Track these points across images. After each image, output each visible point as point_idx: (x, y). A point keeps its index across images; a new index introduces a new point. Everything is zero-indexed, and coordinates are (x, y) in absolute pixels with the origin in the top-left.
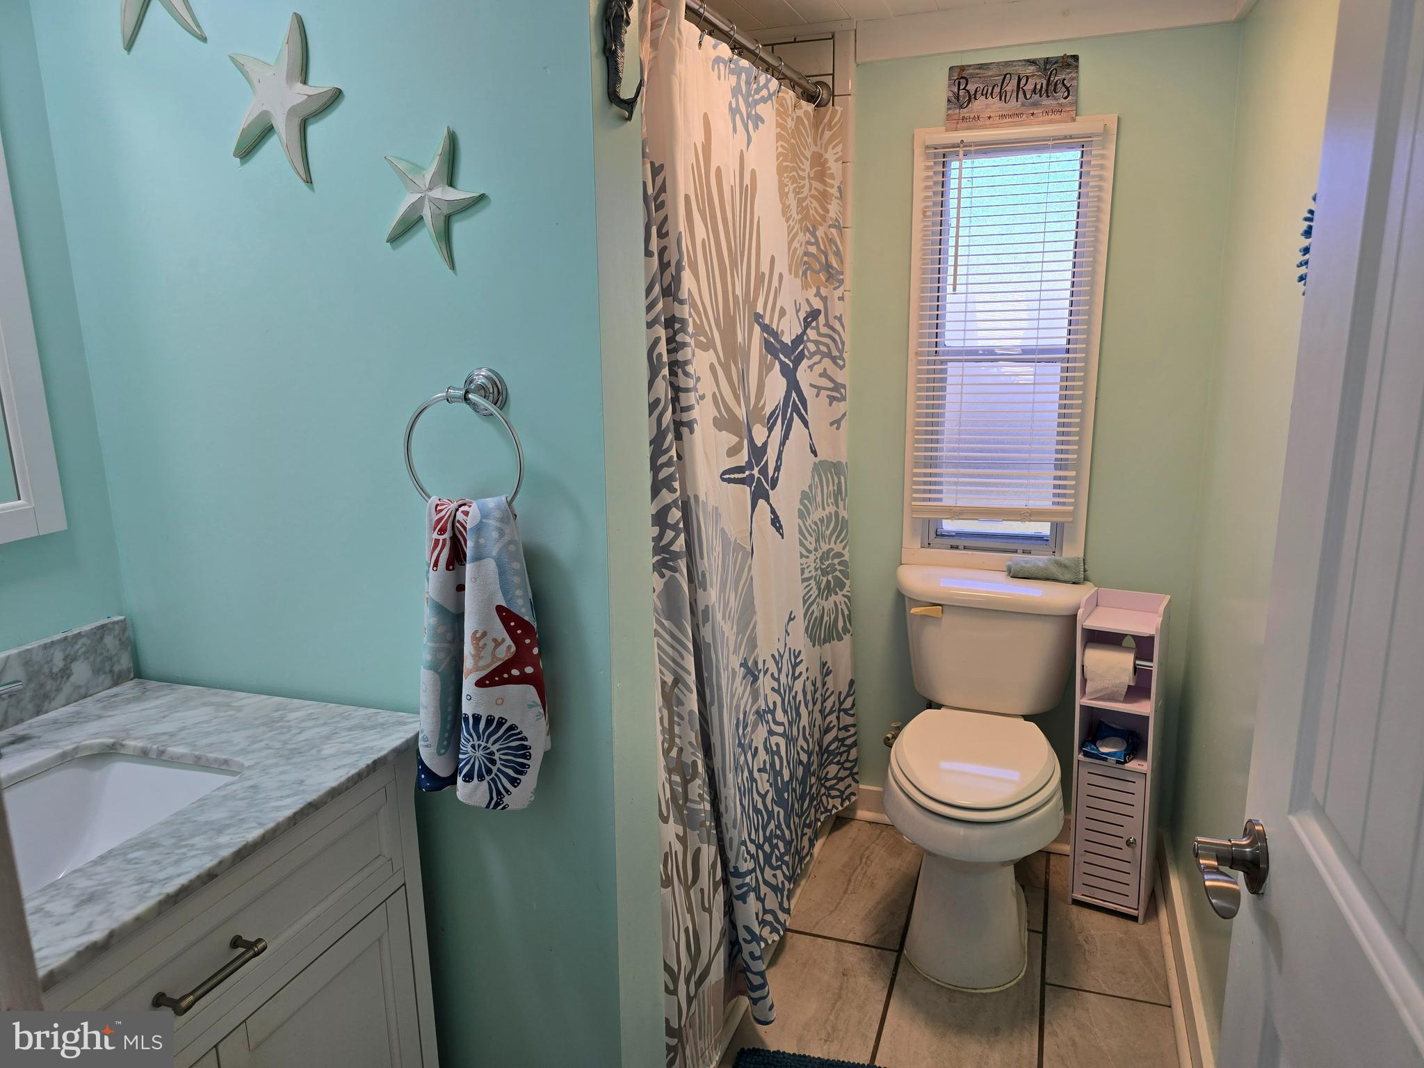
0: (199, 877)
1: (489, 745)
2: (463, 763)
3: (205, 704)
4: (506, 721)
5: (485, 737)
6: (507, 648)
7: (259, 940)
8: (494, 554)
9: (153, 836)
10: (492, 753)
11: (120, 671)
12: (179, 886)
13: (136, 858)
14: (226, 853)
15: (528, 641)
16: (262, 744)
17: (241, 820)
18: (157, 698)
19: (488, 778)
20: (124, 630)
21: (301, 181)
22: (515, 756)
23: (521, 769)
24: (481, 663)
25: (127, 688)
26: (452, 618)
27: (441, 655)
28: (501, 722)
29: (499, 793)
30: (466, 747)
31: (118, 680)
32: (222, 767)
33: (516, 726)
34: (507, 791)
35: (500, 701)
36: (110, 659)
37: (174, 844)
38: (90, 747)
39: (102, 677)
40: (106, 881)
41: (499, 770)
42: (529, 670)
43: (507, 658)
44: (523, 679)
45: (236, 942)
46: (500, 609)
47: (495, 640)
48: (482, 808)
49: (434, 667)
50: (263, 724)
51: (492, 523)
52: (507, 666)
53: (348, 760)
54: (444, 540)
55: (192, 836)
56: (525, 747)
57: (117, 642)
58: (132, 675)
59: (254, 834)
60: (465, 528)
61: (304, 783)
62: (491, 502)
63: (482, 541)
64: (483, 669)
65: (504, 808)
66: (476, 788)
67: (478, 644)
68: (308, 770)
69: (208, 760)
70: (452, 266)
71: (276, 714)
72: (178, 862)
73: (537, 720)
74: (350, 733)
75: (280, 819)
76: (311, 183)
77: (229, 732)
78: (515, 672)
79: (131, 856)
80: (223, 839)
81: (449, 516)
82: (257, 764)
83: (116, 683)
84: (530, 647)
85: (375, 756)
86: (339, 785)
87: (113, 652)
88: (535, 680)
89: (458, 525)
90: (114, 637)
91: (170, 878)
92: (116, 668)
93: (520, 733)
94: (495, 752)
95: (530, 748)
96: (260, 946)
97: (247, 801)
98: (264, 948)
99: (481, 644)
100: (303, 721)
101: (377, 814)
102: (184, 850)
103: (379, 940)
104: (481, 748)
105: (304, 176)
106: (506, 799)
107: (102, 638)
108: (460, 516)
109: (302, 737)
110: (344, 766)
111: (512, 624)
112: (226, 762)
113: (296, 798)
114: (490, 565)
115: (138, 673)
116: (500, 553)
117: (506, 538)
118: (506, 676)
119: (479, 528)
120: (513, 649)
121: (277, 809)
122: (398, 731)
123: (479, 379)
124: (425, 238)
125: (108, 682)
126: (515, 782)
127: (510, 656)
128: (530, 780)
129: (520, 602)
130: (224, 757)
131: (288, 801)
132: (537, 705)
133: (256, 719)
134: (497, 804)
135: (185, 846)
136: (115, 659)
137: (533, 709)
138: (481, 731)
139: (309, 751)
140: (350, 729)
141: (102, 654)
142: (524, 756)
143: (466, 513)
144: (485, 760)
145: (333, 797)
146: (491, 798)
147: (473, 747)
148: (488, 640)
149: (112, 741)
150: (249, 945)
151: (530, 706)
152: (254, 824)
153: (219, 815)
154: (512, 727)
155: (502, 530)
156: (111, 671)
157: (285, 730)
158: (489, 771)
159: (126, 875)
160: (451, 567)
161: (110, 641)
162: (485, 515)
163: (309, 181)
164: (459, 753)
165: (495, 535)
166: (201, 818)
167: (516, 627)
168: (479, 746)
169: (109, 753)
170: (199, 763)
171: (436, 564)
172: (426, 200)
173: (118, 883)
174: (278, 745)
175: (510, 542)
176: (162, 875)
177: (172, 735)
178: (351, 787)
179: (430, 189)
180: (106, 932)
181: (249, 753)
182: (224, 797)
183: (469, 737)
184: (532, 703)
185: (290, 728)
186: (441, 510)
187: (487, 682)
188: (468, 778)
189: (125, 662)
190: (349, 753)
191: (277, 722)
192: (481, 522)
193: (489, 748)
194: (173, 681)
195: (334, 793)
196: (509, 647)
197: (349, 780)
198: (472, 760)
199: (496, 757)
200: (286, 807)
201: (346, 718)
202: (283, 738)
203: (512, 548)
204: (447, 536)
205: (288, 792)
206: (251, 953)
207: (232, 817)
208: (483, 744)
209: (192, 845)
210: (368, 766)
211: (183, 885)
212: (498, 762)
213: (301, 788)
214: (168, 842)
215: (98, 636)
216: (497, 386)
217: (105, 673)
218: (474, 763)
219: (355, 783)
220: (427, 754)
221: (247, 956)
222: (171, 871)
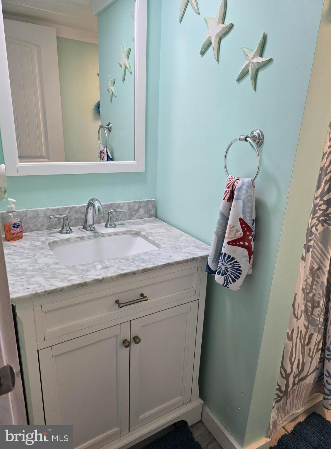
0: (131, 272)
1: (227, 265)
2: (218, 268)
3: (165, 228)
4: (235, 259)
5: (226, 262)
6: (240, 234)
7: (146, 297)
8: (243, 199)
9: (129, 257)
10: (228, 268)
11: (151, 214)
12: (125, 273)
13: (121, 262)
14: (141, 268)
15: (248, 233)
16: (169, 243)
17: (150, 261)
18: (155, 223)
19: (225, 276)
20: (154, 203)
21: (216, 60)
22: (236, 272)
23: (237, 277)
24: (230, 236)
25: (152, 219)
26: (225, 218)
27: (220, 230)
28: (233, 259)
29: (227, 282)
30: (220, 263)
31: (150, 216)
32: (158, 245)
33: (238, 262)
34: (230, 283)
35: (234, 251)
36: (149, 210)
37: (132, 261)
38: (134, 231)
39: (146, 214)
40: (112, 265)
41: (229, 274)
42: (246, 244)
43: (239, 237)
44: (243, 246)
45: (142, 295)
46: (241, 219)
47: (237, 230)
48: (220, 285)
49: (217, 234)
50: (174, 238)
51: (245, 187)
52: (239, 240)
53: (187, 255)
54: (229, 191)
55: (137, 261)
56: (240, 270)
57: (152, 206)
58: (154, 216)
59: (150, 266)
60: (236, 187)
61: (172, 257)
62: (246, 180)
63: (240, 193)
64: (230, 238)
65: (228, 288)
66: (220, 278)
67: (230, 229)
68: (175, 254)
69: (155, 242)
70: (255, 89)
71: (179, 236)
72: (129, 266)
73: (246, 262)
74: (192, 247)
75: (159, 265)
76: (219, 61)
77: (164, 237)
78: (241, 243)
79: (121, 261)
80: (142, 265)
81: (232, 183)
82: (164, 248)
83: (150, 217)
84: (249, 236)
85: (194, 256)
86: (180, 261)
87: (150, 208)
88: (248, 248)
89: (234, 186)
90: (152, 204)
91: (124, 270)
92: (151, 213)
93: (239, 265)
94: (229, 268)
95: (242, 271)
96: (146, 299)
97: (155, 257)
98: (147, 300)
99: (231, 230)
100: (184, 240)
101: (194, 275)
102: (132, 264)
103: (188, 312)
104: (224, 265)
105: (217, 59)
106: (230, 285)
107: (148, 204)
108: (235, 183)
109: (180, 244)
110: (185, 256)
111: (244, 226)
112: (159, 245)
113: (167, 260)
114: (241, 202)
115: (156, 216)
116: (245, 199)
117: (248, 194)
118: (238, 243)
119: (240, 188)
120: (242, 235)
121: (160, 261)
122: (206, 252)
123: (255, 133)
124: (248, 79)
125: (148, 216)
126: (234, 281)
127: (241, 237)
128: (239, 282)
129: (248, 218)
130: (159, 243)
131: (164, 260)
132: (247, 257)
133: (173, 236)
134: (226, 286)
135: (133, 263)
136: (150, 210)
137: (246, 258)
138: (225, 259)
139: (179, 249)
140: (193, 246)
141: (147, 208)
142: (239, 273)
143: (237, 182)
144: (225, 270)
145: (177, 264)
146: (225, 283)
147: (222, 264)
148: (234, 229)
149: (139, 231)
150: (144, 297)
151: (244, 257)
152: (152, 263)
153: (146, 258)
154: (236, 262)
155: (247, 191)
156: (149, 213)
157: (178, 241)
158: (226, 274)
159: (117, 265)
160: (229, 201)
161: (150, 205)
162: (243, 184)
163: (218, 60)
164: (218, 264)
165: (244, 192)
166: (142, 257)
167: (245, 227)
168: (224, 264)
169: (137, 234)
170: (153, 243)
171: (224, 199)
172: (251, 63)
173: (114, 266)
174: (173, 244)
175: (249, 196)
176: (123, 268)
177: (152, 233)
178: (184, 263)
179: (253, 58)
180: (102, 277)
181: (165, 244)
182: (151, 253)
183: (221, 260)
184: (245, 256)
185: (179, 241)
186: (230, 180)
187: (231, 243)
188: (219, 273)
189: (153, 212)
190: (188, 253)
191: (177, 238)
192: (241, 186)
193: (227, 266)
194: (162, 220)
195: (178, 263)
196: (241, 234)
197: (184, 261)
198: (221, 268)
199: (229, 270)
200: (163, 262)
201: (195, 243)
202: (176, 243)
203: (249, 198)
204: (230, 189)
205: (166, 258)
206: (143, 300)
207: (149, 259)
208: (225, 264)
209: (135, 263)
210: (191, 258)
211: (126, 273)
212: (229, 272)
213: (170, 258)
214: (131, 260)
215: (148, 203)
216: (260, 137)
217: (147, 213)
218: (221, 269)
219: (185, 262)
220: (210, 261)
221: (141, 300)
222: (126, 268)
